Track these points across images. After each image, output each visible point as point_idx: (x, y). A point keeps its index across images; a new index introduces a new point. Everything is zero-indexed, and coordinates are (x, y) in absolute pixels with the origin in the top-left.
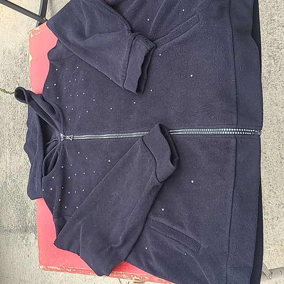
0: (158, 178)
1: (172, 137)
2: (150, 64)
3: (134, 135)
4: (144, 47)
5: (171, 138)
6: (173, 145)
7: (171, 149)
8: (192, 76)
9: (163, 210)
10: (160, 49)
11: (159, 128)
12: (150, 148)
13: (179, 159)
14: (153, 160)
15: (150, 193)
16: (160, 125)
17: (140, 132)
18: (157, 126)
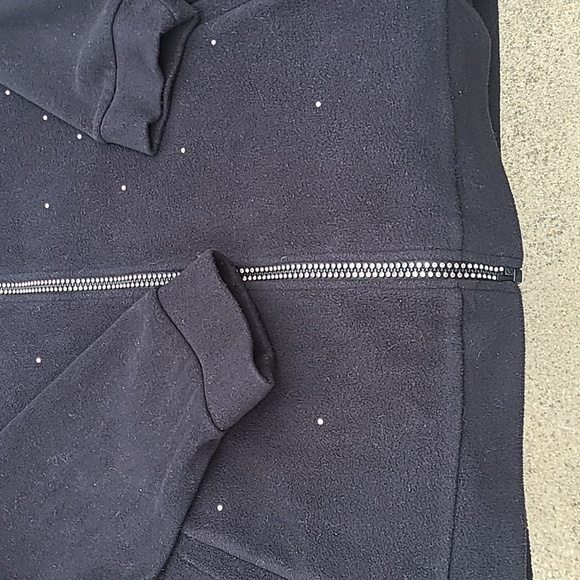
0: (217, 418)
1: (248, 290)
2: (178, 71)
3: (121, 282)
4: (163, 8)
5: (245, 294)
6: (253, 314)
7: (250, 329)
8: (318, 104)
9: (220, 508)
10: (212, 26)
11: (212, 265)
12: (181, 324)
13: (275, 356)
14: (192, 362)
15: (191, 464)
16: (214, 254)
17: (142, 273)
18: (204, 258)
